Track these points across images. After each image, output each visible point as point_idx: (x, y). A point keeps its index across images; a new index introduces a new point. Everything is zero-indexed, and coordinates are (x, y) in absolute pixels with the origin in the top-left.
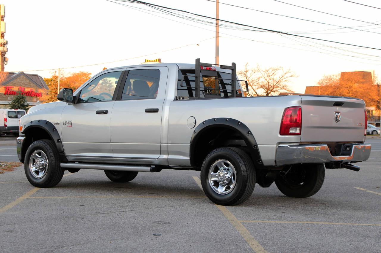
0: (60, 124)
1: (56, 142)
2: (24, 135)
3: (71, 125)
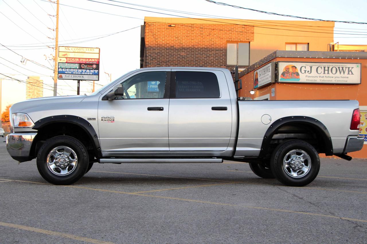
0: (97, 119)
1: (93, 137)
2: (37, 131)
3: (114, 120)
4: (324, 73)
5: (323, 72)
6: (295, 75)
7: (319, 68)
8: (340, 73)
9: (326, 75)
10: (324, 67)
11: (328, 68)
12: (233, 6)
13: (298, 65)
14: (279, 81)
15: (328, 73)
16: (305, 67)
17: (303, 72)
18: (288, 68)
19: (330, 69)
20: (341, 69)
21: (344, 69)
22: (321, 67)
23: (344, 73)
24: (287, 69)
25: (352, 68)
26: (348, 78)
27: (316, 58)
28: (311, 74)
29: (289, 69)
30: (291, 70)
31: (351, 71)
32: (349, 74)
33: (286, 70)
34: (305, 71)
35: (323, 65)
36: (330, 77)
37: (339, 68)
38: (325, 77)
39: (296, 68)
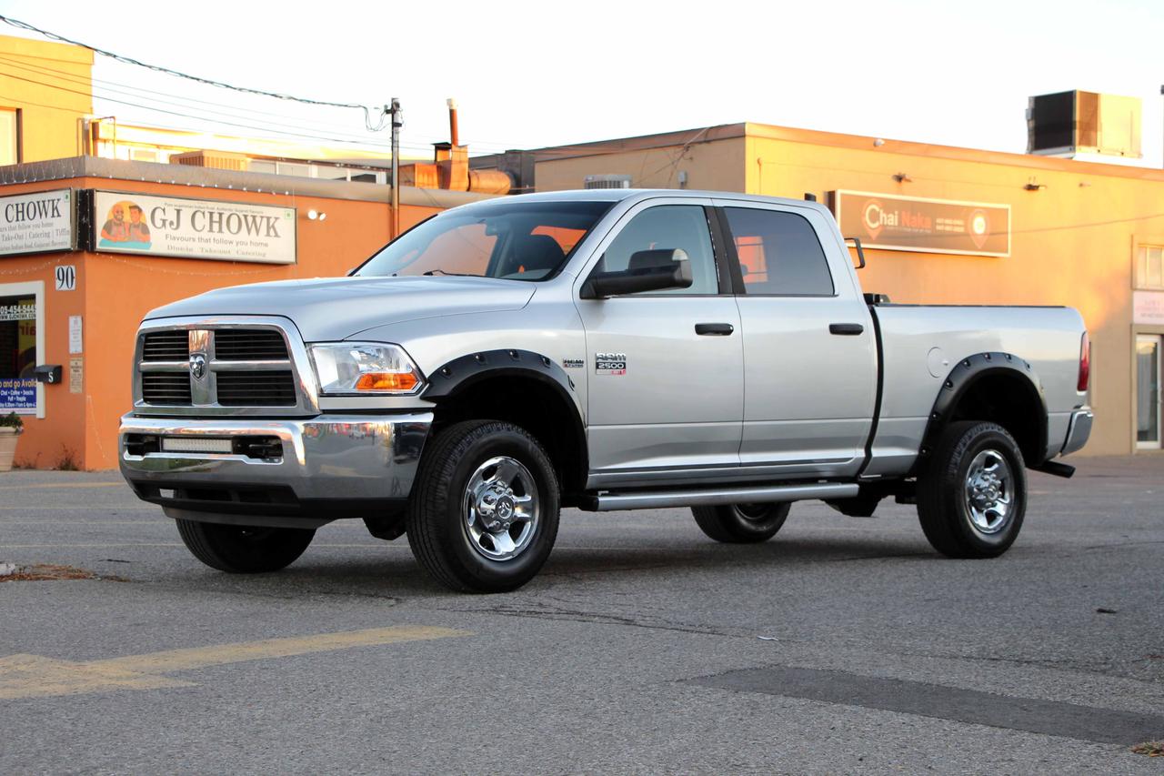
0: (585, 364)
2: (433, 405)
3: (624, 368)
4: (211, 230)
5: (207, 228)
6: (139, 232)
7: (199, 215)
8: (249, 231)
9: (216, 235)
10: (211, 214)
11: (221, 214)
12: (44, 33)
13: (147, 203)
14: (99, 247)
15: (220, 230)
16: (164, 210)
17: (159, 223)
18: (120, 210)
19: (225, 218)
20: (250, 219)
21: (258, 220)
22: (204, 213)
23: (258, 231)
24: (118, 212)
25: (277, 219)
26: (266, 245)
27: (186, 185)
28: (179, 230)
29: (122, 212)
30: (127, 217)
31: (273, 226)
32: (268, 234)
33: (116, 217)
34: (164, 221)
35: (208, 208)
36: (226, 242)
37: (246, 216)
38: (212, 240)
39: (140, 210)
